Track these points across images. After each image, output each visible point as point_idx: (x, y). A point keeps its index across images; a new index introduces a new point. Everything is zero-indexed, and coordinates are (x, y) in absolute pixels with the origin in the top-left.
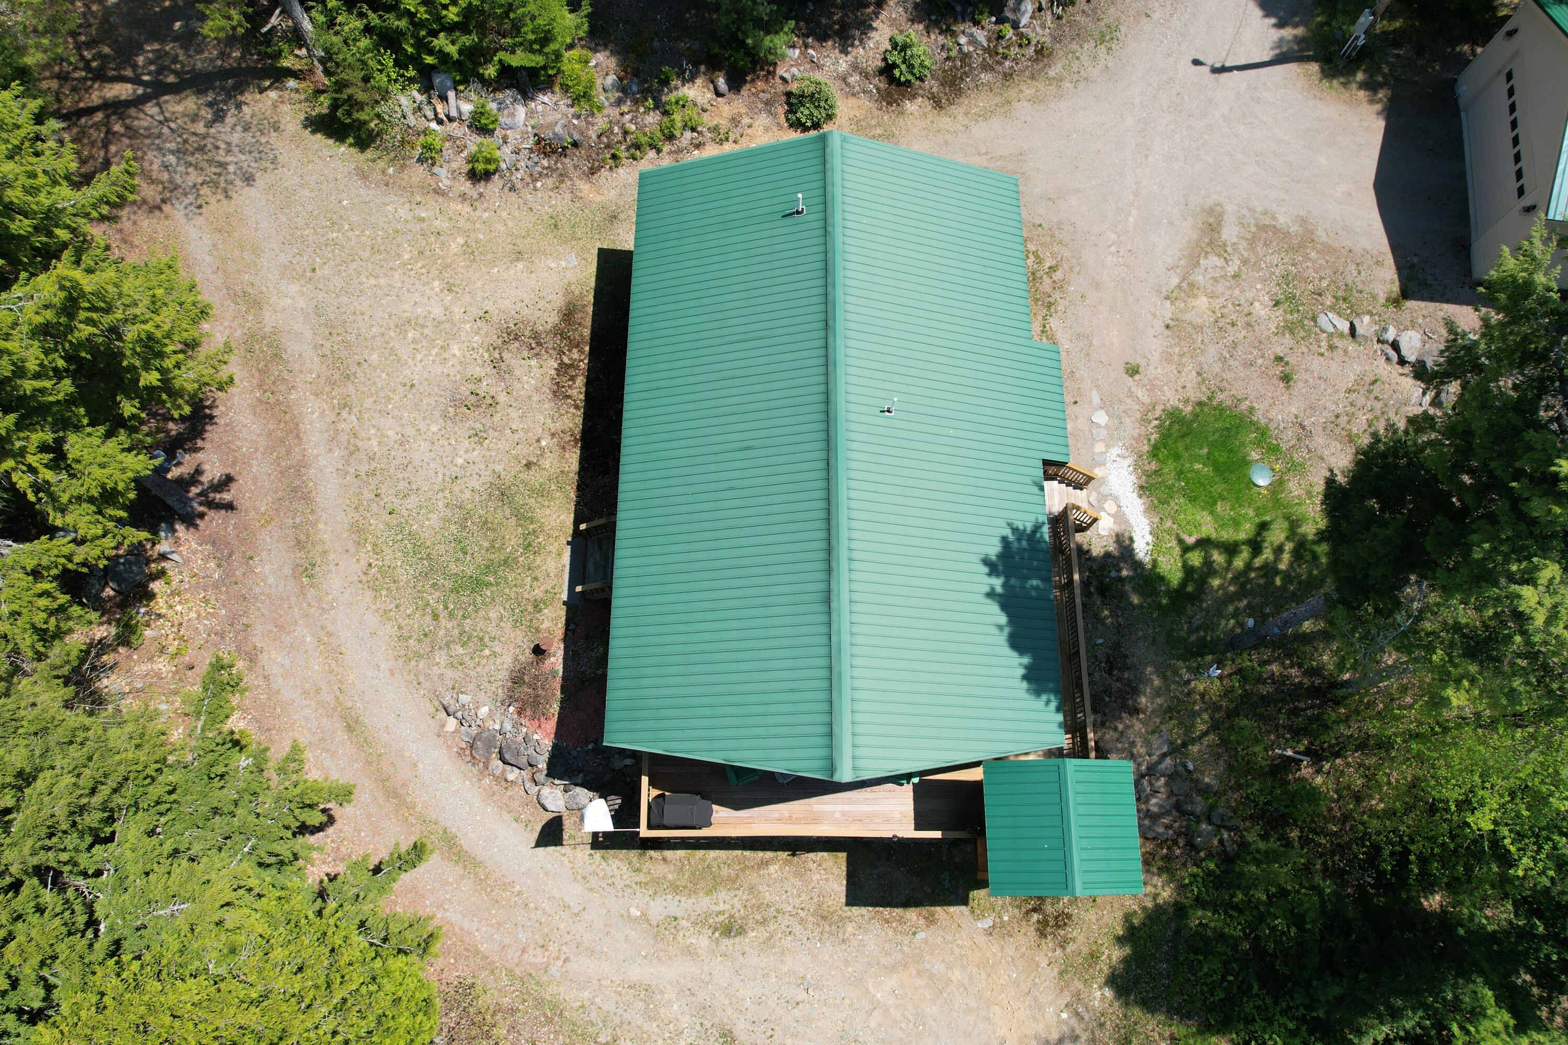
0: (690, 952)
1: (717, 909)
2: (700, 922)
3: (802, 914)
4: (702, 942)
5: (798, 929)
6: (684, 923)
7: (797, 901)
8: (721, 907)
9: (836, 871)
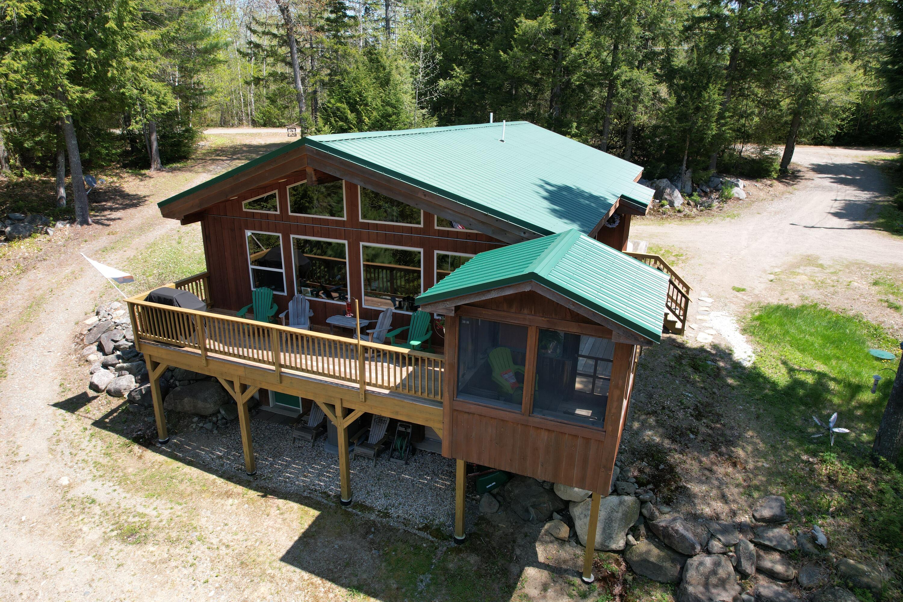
0: (71, 538)
2: (112, 515)
4: (94, 533)
5: (204, 566)
6: (96, 509)
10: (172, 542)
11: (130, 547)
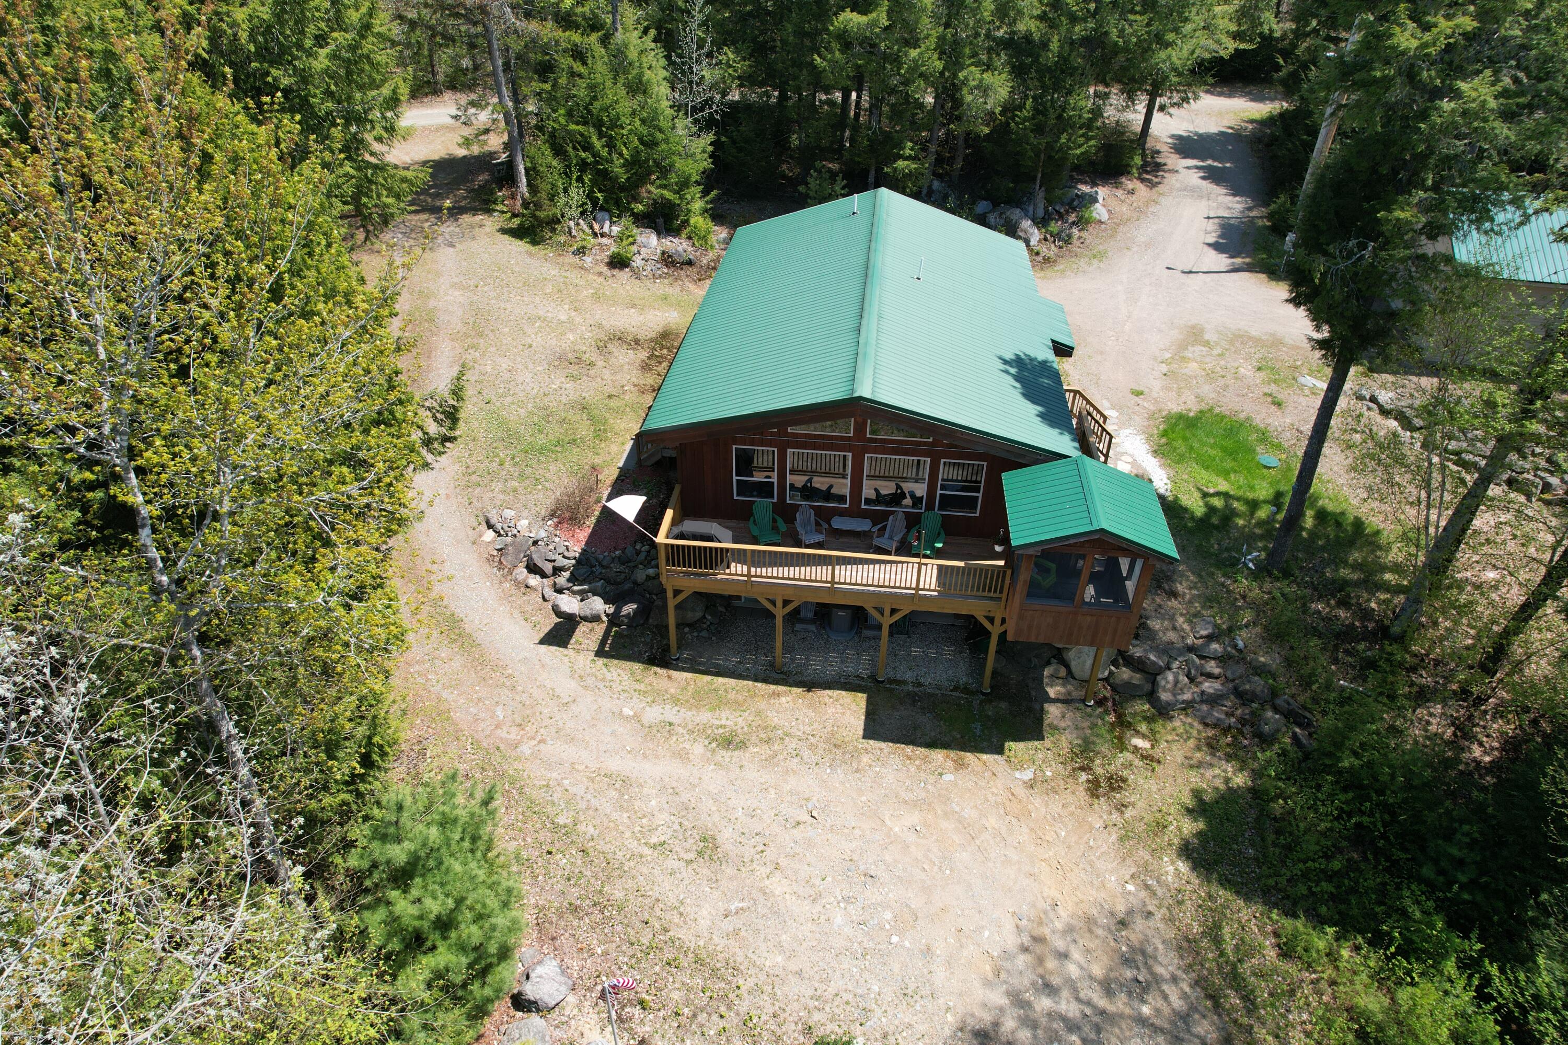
0: (682, 756)
1: (718, 723)
2: (698, 731)
3: (813, 740)
4: (698, 749)
5: (806, 753)
6: (680, 730)
7: (808, 730)
8: (724, 722)
9: (853, 707)
10: (768, 741)
11: (736, 753)
